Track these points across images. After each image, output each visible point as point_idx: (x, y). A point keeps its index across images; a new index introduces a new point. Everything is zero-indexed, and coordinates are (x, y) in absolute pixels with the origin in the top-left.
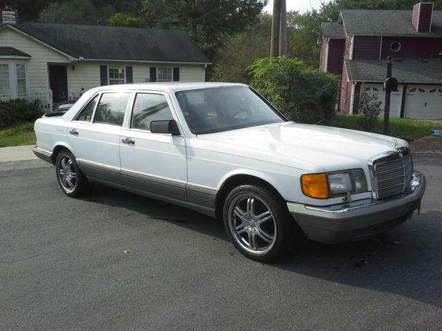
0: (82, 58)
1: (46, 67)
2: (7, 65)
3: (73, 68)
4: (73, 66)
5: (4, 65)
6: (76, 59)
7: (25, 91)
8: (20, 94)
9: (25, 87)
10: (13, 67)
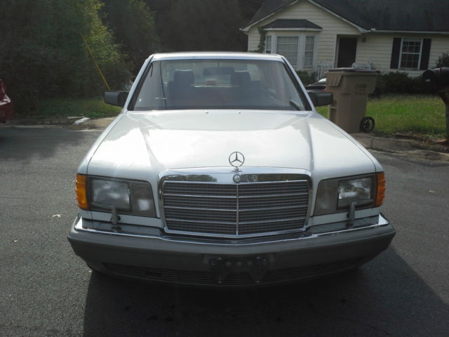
0: (374, 30)
1: (335, 40)
2: (297, 37)
3: (364, 40)
4: (364, 38)
5: (295, 37)
6: (366, 31)
7: (311, 64)
8: (306, 66)
9: (312, 60)
10: (302, 39)
